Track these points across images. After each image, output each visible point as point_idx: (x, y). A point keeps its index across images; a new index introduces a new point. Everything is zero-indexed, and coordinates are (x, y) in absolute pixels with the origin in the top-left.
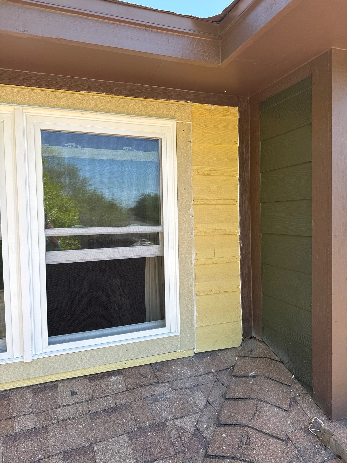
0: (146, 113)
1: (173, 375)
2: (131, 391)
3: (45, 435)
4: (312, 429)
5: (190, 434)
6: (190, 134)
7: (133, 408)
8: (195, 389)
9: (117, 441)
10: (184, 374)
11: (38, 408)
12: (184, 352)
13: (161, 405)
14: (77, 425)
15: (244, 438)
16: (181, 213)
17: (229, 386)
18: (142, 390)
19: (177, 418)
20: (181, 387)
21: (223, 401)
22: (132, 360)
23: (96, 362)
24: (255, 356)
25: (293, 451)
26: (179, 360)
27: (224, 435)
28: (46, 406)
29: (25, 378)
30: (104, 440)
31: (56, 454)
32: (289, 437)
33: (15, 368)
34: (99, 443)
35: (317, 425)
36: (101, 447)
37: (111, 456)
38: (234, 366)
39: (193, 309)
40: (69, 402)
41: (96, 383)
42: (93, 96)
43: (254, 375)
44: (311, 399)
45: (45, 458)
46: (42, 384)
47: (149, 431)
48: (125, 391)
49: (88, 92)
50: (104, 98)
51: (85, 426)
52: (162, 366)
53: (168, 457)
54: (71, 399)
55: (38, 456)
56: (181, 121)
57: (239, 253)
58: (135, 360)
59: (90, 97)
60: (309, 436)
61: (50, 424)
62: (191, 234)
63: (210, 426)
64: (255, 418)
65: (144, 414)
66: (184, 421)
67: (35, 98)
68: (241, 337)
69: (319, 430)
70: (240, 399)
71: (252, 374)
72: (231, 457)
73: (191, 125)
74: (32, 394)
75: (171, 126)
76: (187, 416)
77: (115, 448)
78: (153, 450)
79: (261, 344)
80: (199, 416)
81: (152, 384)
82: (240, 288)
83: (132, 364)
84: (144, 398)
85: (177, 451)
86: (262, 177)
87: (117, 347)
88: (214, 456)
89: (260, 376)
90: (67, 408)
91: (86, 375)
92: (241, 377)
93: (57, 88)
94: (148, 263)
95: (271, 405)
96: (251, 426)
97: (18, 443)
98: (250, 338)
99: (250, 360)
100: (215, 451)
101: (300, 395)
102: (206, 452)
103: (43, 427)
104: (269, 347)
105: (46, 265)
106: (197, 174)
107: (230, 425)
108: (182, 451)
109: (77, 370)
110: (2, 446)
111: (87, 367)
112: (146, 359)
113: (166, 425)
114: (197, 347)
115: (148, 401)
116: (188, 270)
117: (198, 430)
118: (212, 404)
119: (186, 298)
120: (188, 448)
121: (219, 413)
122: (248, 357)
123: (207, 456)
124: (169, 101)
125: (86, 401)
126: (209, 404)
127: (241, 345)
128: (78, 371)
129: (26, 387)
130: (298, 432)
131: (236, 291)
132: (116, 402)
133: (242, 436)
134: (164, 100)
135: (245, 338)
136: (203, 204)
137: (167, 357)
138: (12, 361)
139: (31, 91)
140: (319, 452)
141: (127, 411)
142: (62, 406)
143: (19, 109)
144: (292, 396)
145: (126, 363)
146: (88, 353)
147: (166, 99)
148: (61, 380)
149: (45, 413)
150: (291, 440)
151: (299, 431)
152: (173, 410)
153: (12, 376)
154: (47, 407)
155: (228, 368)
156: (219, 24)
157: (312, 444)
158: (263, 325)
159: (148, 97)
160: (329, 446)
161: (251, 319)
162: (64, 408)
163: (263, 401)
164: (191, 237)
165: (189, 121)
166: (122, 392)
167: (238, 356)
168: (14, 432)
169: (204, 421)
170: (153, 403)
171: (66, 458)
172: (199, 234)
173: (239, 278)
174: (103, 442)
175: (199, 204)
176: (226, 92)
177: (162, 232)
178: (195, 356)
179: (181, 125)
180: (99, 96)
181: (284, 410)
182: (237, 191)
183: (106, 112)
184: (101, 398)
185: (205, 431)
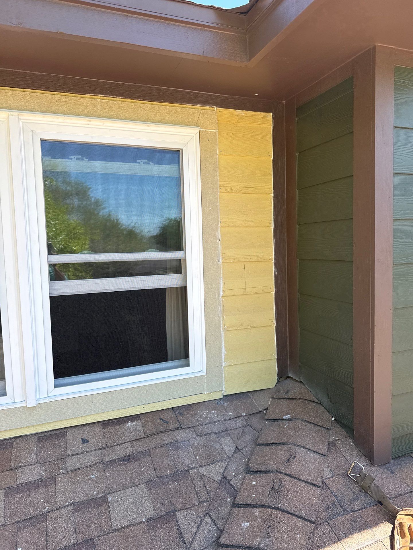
0: (164, 119)
1: (197, 420)
2: (150, 438)
3: (52, 486)
4: (351, 474)
5: (217, 482)
6: (216, 145)
7: (152, 456)
8: (223, 434)
9: (134, 491)
10: (211, 418)
11: (44, 458)
12: (211, 394)
13: (184, 452)
14: (89, 475)
15: (276, 485)
16: (206, 237)
17: (261, 430)
18: (162, 437)
19: (201, 466)
20: (207, 433)
21: (254, 447)
22: (152, 404)
23: (110, 407)
24: (291, 398)
25: (329, 497)
26: (205, 403)
27: (254, 483)
28: (53, 455)
29: (28, 425)
30: (119, 491)
31: (66, 506)
32: (326, 483)
33: (17, 414)
34: (113, 494)
35: (357, 470)
36: (116, 498)
37: (127, 507)
38: (267, 409)
39: (221, 345)
40: (79, 451)
41: (110, 430)
42: (101, 100)
43: (290, 418)
44: (352, 443)
45: (52, 511)
46: (48, 431)
47: (170, 480)
48: (143, 438)
49: (95, 95)
50: (115, 102)
51: (97, 476)
52: (186, 410)
53: (191, 507)
54: (82, 447)
55: (45, 509)
56: (205, 129)
57: (274, 282)
58: (155, 403)
59: (98, 101)
60: (348, 481)
61: (58, 475)
62: (218, 261)
63: (238, 474)
64: (288, 464)
65: (165, 462)
66: (210, 468)
67: (32, 103)
68: (276, 377)
69: (360, 475)
70: (272, 444)
71: (287, 417)
72: (261, 505)
73: (217, 134)
74: (36, 442)
75: (193, 135)
76: (213, 463)
77: (132, 499)
78: (174, 500)
79: (298, 385)
80: (226, 464)
81: (173, 430)
82: (275, 322)
83: (152, 408)
84: (165, 445)
85: (201, 500)
86: (299, 194)
87: (134, 389)
88: (242, 504)
89: (297, 419)
90: (78, 457)
91: (98, 422)
92: (275, 421)
93: (59, 91)
94: (170, 294)
95: (307, 449)
96: (284, 472)
97: (22, 495)
98: (286, 378)
99: (285, 401)
100: (244, 499)
101: (339, 439)
102: (234, 501)
103: (50, 478)
104: (307, 387)
105: (50, 297)
106: (224, 191)
107: (261, 472)
108: (207, 501)
109: (89, 415)
110: (4, 499)
111: (100, 412)
112: (167, 402)
113: (189, 473)
114: (225, 388)
115: (169, 448)
116: (215, 302)
117: (225, 478)
118: (242, 451)
119: (213, 334)
120: (213, 497)
121: (249, 460)
122: (283, 399)
123: (235, 505)
124: (190, 106)
125: (98, 449)
126: (238, 451)
127: (275, 386)
128: (89, 417)
129: (29, 435)
130: (336, 478)
131: (270, 326)
132: (132, 450)
133: (274, 483)
134: (185, 105)
135: (281, 378)
136: (232, 227)
137: (191, 400)
138: (13, 406)
139: (28, 94)
140: (358, 498)
141: (145, 459)
142: (72, 456)
143: (15, 115)
144: (331, 440)
145: (144, 407)
146: (100, 397)
147: (187, 103)
148: (70, 427)
149: (52, 463)
150: (328, 487)
151: (338, 477)
152: (198, 457)
153: (13, 423)
154: (54, 457)
155: (261, 412)
156: (245, 15)
157: (351, 491)
158: (300, 363)
159: (165, 101)
160: (369, 492)
161: (287, 356)
162: (73, 457)
163: (298, 445)
164: (218, 264)
165: (214, 130)
166: (140, 439)
167: (272, 398)
168: (17, 484)
169: (232, 469)
170: (175, 450)
171: (76, 510)
172: (227, 261)
173: (273, 311)
174: (119, 493)
175: (228, 227)
176: (257, 95)
177: (184, 258)
178: (224, 399)
179: (205, 133)
180: (108, 100)
181: (322, 454)
182: (271, 212)
183: (117, 118)
184: (116, 445)
185: (233, 479)
